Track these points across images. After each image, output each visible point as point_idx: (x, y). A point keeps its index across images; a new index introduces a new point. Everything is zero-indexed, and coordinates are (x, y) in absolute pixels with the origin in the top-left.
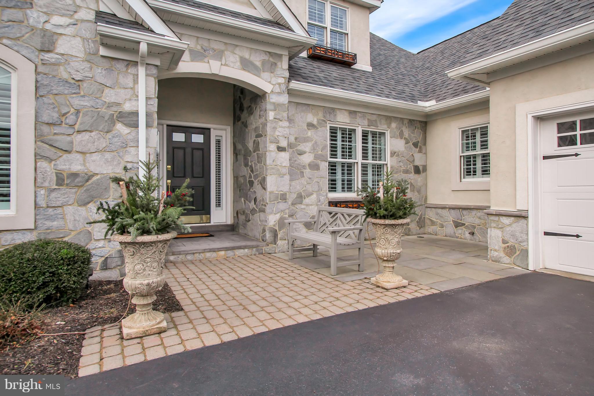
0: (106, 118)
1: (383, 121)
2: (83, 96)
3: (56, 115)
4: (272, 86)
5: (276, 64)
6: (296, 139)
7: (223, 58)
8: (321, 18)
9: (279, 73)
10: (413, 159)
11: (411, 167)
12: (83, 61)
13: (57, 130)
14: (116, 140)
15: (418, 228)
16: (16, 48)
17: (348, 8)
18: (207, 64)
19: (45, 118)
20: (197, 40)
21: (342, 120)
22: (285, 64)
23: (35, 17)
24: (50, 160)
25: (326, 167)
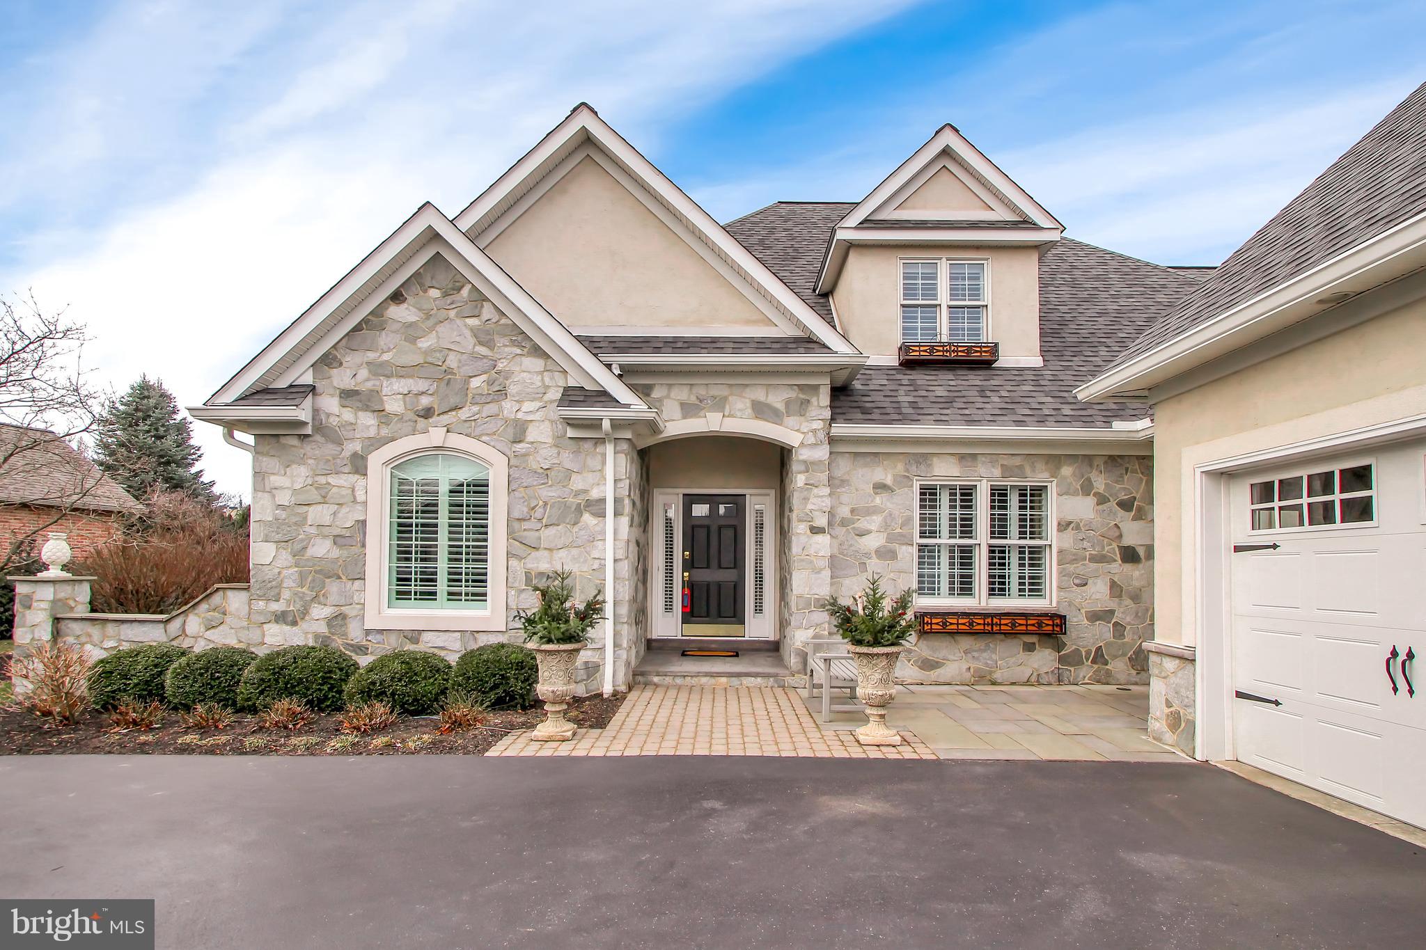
0: (573, 509)
1: (1040, 465)
2: (550, 486)
3: (525, 510)
4: (802, 436)
5: (808, 401)
6: (853, 511)
7: (727, 407)
8: (931, 291)
9: (813, 414)
10: (1117, 534)
11: (1114, 549)
12: (551, 447)
13: (526, 525)
14: (582, 533)
15: (1134, 672)
16: (492, 444)
17: (987, 259)
18: (705, 419)
19: (516, 514)
20: (691, 389)
21: (946, 471)
22: (824, 398)
23: (508, 407)
24: (520, 558)
25: (909, 555)
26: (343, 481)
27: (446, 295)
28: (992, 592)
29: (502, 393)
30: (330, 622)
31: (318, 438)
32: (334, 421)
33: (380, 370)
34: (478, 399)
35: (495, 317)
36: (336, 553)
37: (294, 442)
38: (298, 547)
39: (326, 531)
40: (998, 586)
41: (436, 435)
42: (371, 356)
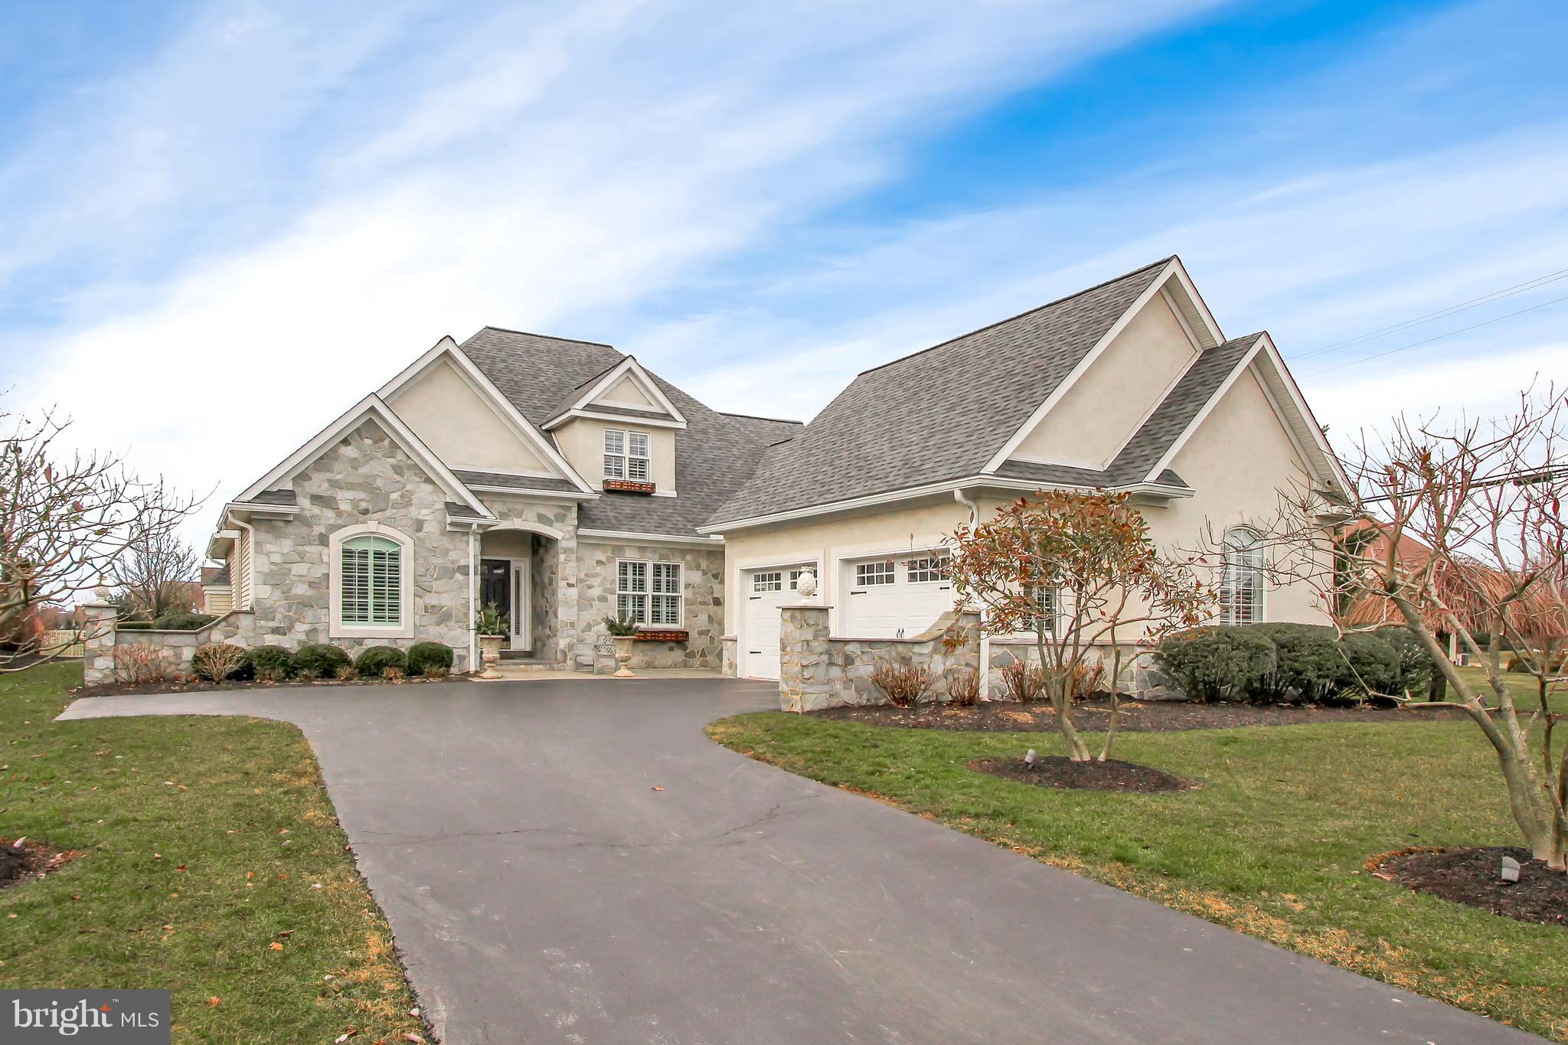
0: (450, 570)
1: (677, 554)
2: (438, 557)
3: (424, 570)
4: (563, 534)
5: (566, 515)
6: (585, 575)
7: (523, 515)
8: (620, 448)
9: (569, 522)
10: (710, 590)
11: (709, 598)
12: (438, 536)
13: (425, 578)
14: (456, 584)
16: (404, 531)
17: (649, 434)
18: (513, 521)
19: (419, 572)
20: (504, 504)
21: (631, 556)
22: (574, 514)
23: (414, 512)
24: (421, 597)
25: (613, 599)
26: (313, 550)
27: (375, 442)
28: (653, 621)
29: (409, 504)
30: (308, 633)
31: (297, 523)
32: (307, 513)
33: (334, 484)
34: (395, 506)
35: (404, 459)
36: (311, 592)
37: (281, 524)
38: (284, 588)
39: (304, 579)
40: (656, 617)
41: (372, 526)
42: (329, 475)
